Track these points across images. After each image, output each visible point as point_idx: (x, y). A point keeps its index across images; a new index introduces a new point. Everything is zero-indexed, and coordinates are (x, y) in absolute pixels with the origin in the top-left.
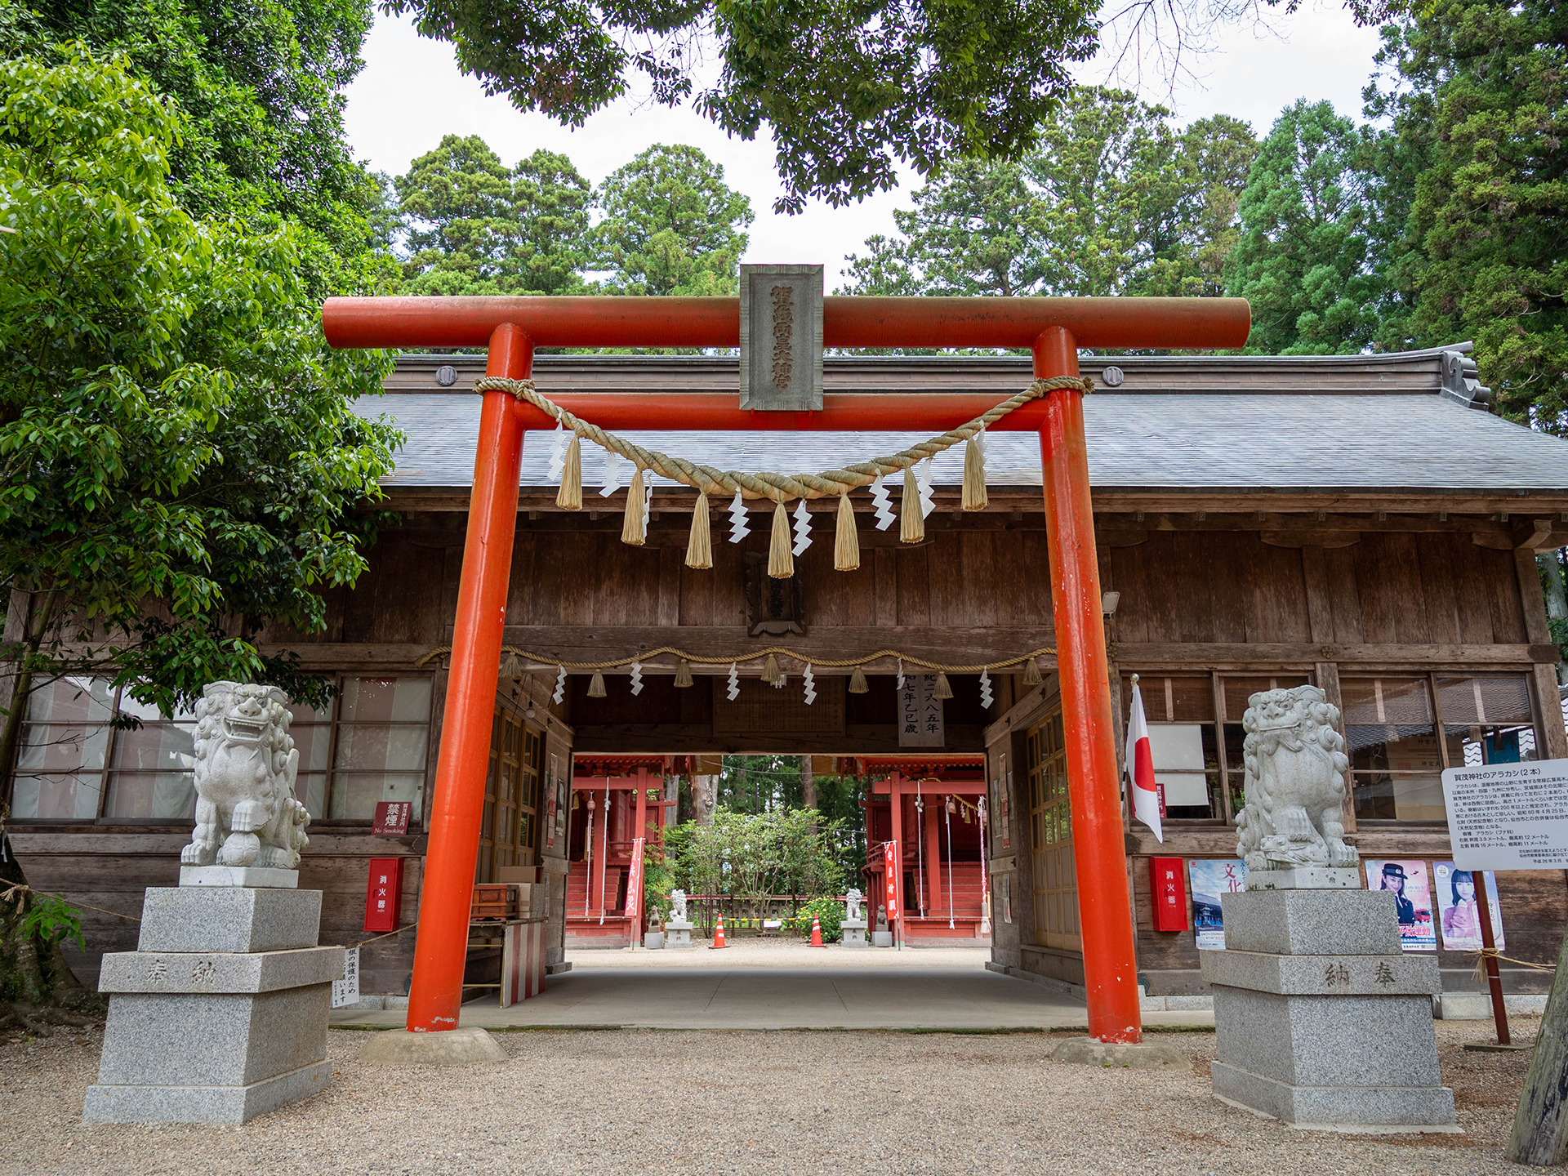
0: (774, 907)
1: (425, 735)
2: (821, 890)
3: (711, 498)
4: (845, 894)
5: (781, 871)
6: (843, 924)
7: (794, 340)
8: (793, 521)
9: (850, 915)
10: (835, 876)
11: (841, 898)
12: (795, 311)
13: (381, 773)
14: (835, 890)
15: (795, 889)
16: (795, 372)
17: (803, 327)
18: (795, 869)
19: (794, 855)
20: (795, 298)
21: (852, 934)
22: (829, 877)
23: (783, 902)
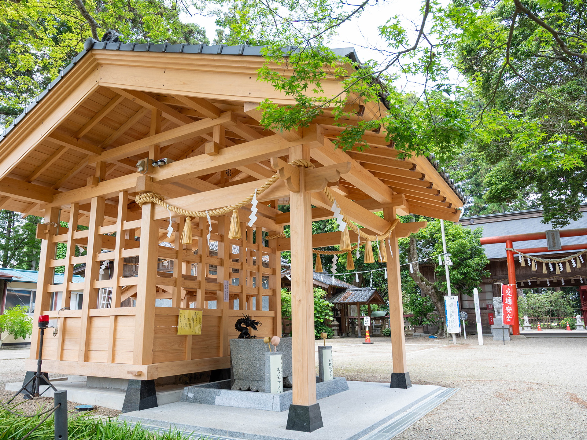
0: (552, 320)
1: (492, 294)
2: (566, 315)
3: (545, 263)
4: (575, 316)
5: (552, 310)
6: (576, 324)
7: (555, 240)
8: (559, 266)
9: (578, 322)
10: (571, 311)
11: (575, 317)
12: (555, 236)
13: (486, 300)
14: (572, 314)
15: (558, 315)
16: (556, 244)
17: (557, 238)
18: (557, 309)
19: (556, 305)
20: (555, 234)
21: (579, 327)
22: (569, 311)
23: (554, 319)
